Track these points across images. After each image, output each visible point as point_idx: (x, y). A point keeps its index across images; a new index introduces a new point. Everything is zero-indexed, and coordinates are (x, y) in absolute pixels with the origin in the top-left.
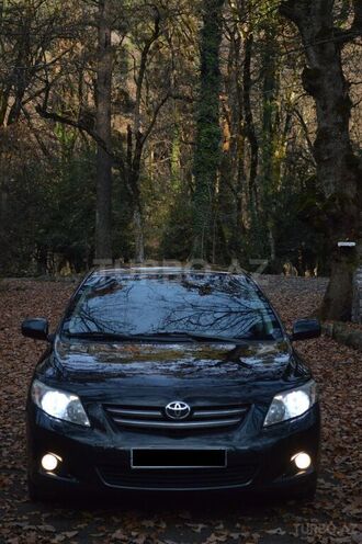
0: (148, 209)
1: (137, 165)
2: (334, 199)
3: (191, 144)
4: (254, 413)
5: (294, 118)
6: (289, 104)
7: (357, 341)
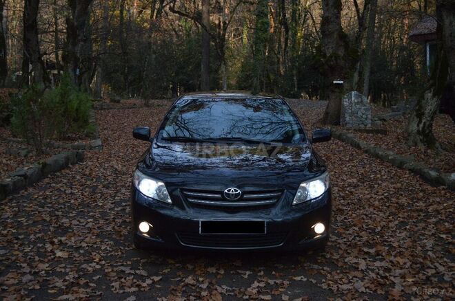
0: (230, 64)
1: (223, 39)
2: (332, 57)
3: (254, 29)
4: (286, 195)
5: (309, 15)
6: (305, 9)
7: (344, 137)
